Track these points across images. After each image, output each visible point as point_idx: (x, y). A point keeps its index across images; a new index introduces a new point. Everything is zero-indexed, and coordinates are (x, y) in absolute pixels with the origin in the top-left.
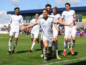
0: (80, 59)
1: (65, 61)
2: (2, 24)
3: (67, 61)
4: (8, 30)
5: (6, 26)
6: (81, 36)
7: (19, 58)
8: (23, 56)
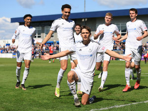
0: (145, 102)
1: (117, 107)
2: (3, 40)
3: (121, 106)
4: (13, 52)
5: (9, 44)
6: (146, 62)
7: (34, 101)
8: (40, 97)
